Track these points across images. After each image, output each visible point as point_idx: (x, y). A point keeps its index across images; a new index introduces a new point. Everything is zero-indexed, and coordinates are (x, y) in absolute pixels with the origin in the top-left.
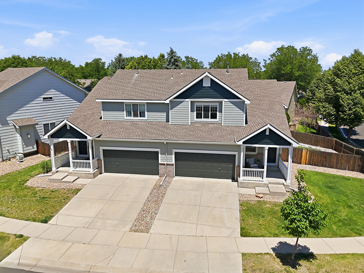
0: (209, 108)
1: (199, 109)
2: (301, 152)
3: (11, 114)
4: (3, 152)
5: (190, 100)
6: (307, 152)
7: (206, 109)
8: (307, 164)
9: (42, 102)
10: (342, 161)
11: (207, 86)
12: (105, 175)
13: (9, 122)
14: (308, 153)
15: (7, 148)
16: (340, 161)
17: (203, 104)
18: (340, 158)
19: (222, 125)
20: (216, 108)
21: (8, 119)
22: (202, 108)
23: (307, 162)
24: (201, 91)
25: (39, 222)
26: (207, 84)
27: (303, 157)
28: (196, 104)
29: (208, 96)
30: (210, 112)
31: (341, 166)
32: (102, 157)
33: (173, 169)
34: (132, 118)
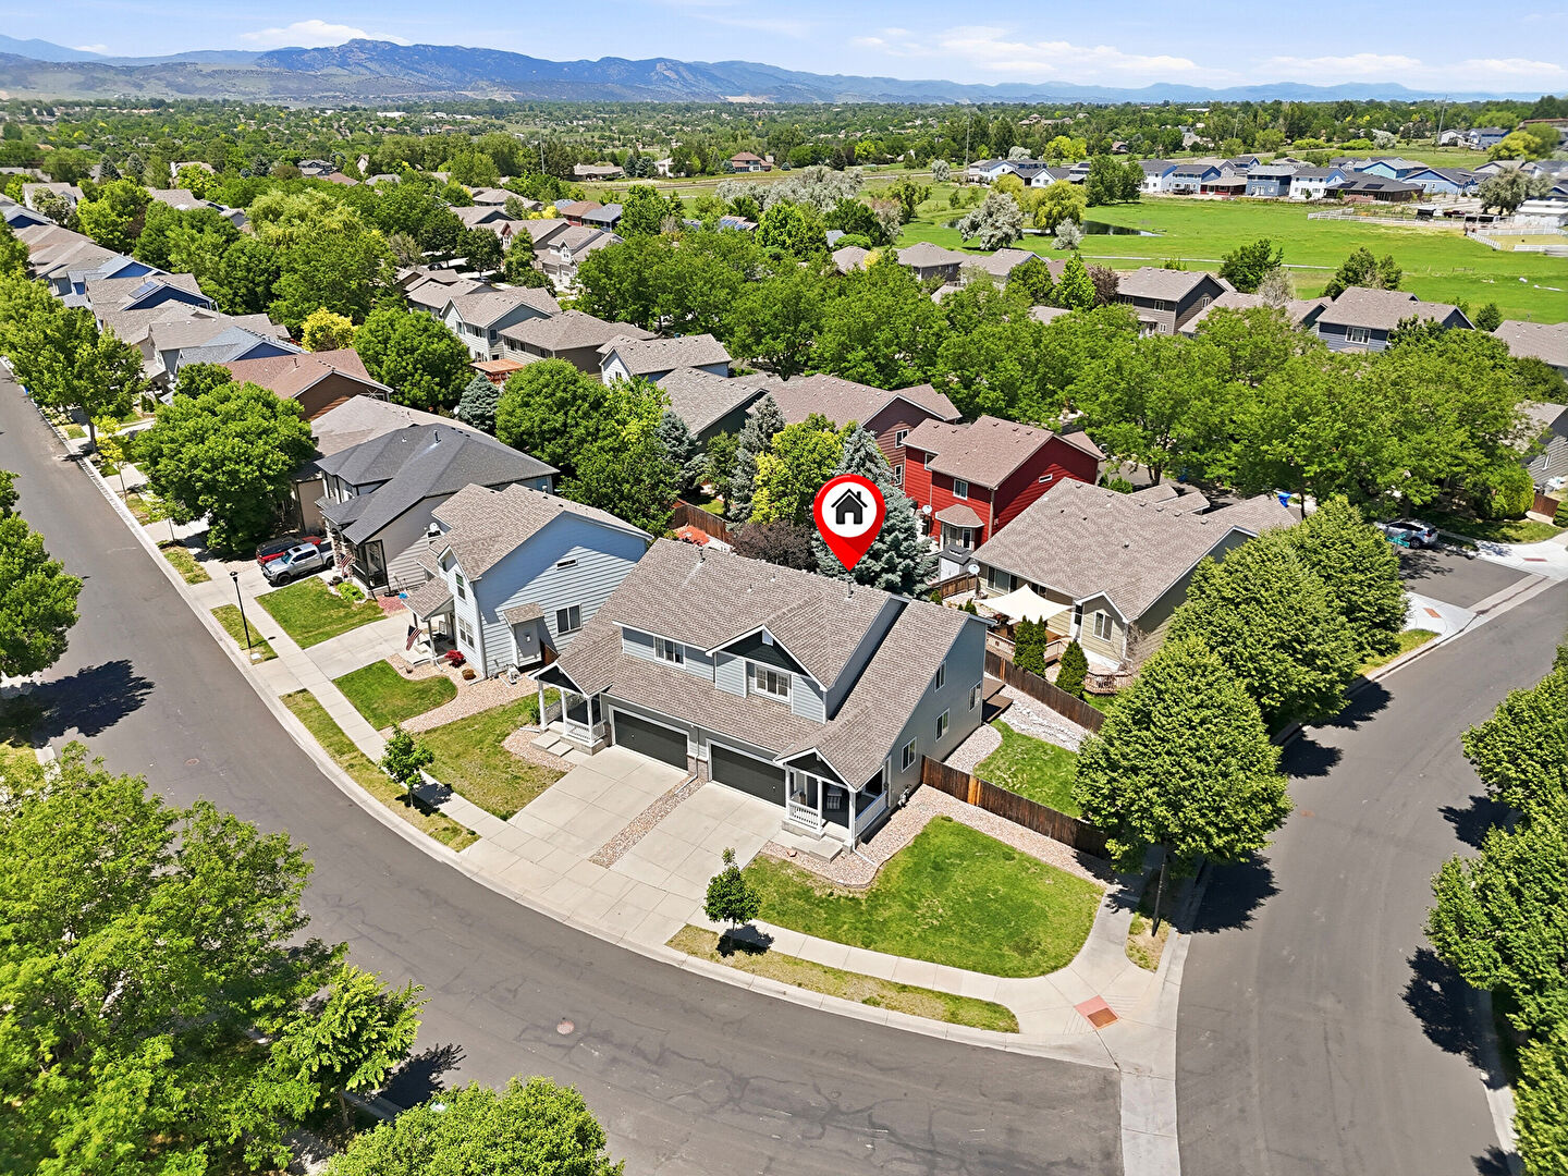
0: (776, 679)
1: (760, 676)
2: (967, 780)
3: (503, 601)
4: (488, 664)
5: (745, 659)
7: (772, 679)
8: (978, 805)
9: (556, 571)
10: (1039, 817)
11: (768, 646)
12: (615, 749)
14: (979, 785)
15: (494, 657)
16: (1036, 816)
17: (767, 672)
18: (1036, 810)
19: (792, 712)
20: (786, 680)
21: (497, 609)
22: (764, 675)
23: (978, 802)
24: (758, 649)
25: (498, 816)
26: (767, 644)
27: (971, 789)
28: (757, 669)
29: (769, 660)
30: (778, 684)
31: (1039, 826)
32: (612, 721)
33: (707, 770)
34: (664, 661)
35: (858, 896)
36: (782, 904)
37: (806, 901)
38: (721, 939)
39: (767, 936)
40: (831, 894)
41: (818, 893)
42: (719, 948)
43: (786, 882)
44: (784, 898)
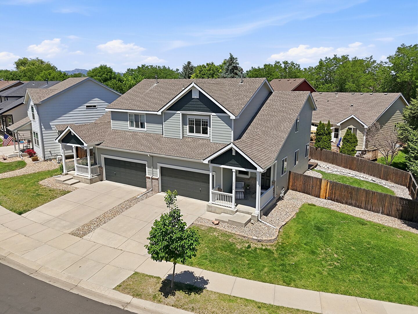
0: (200, 122)
1: (191, 122)
2: (320, 183)
3: (54, 120)
4: (46, 153)
5: (181, 112)
6: (328, 183)
7: (198, 123)
8: (327, 199)
9: (85, 109)
10: (373, 201)
11: (196, 97)
12: (106, 182)
13: (52, 126)
14: (329, 185)
15: (49, 149)
16: (370, 201)
17: (194, 118)
18: (371, 196)
19: (211, 142)
20: (207, 122)
21: (51, 124)
22: (193, 121)
23: (327, 197)
24: (190, 103)
25: (16, 213)
26: (195, 96)
27: (323, 189)
28: (188, 117)
29: (197, 108)
30: (201, 127)
31: (372, 207)
32: (103, 165)
33: (158, 184)
34: (134, 128)
35: (269, 247)
36: (212, 255)
37: (231, 252)
38: (163, 282)
39: (202, 278)
40: (249, 247)
41: (239, 247)
42: (161, 290)
43: (214, 240)
44: (213, 251)
